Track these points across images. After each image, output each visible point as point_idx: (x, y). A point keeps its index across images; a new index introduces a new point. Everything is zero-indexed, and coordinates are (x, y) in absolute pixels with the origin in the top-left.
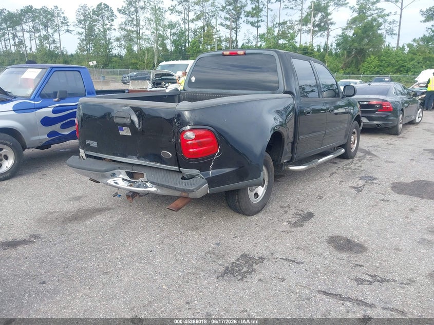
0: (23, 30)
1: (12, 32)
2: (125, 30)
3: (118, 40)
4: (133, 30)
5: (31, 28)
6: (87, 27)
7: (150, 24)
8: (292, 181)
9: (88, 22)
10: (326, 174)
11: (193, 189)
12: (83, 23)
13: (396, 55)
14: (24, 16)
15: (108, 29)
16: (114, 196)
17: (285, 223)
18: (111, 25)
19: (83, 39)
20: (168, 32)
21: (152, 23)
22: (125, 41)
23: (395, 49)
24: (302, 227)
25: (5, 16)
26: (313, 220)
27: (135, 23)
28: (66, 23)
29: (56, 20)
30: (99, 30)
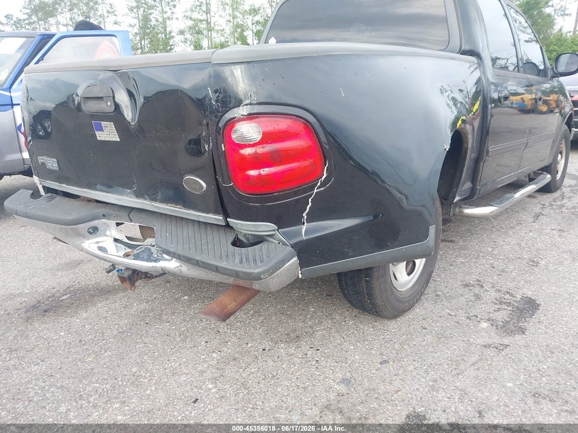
0: (58, 23)
1: (44, 26)
2: (191, 19)
3: (182, 32)
4: (202, 18)
5: (68, 20)
6: (140, 16)
7: (224, 9)
8: (469, 231)
9: (142, 9)
10: (527, 217)
11: (260, 274)
12: (135, 10)
13: (573, 42)
14: (59, 4)
15: (169, 19)
16: (109, 272)
17: (485, 325)
18: (173, 13)
19: (136, 34)
20: (249, 20)
21: (227, 7)
22: (191, 34)
23: (571, 34)
24: (523, 333)
25: (35, 6)
26: (539, 315)
27: (204, 8)
28: (113, 12)
29: (100, 8)
30: (157, 21)
